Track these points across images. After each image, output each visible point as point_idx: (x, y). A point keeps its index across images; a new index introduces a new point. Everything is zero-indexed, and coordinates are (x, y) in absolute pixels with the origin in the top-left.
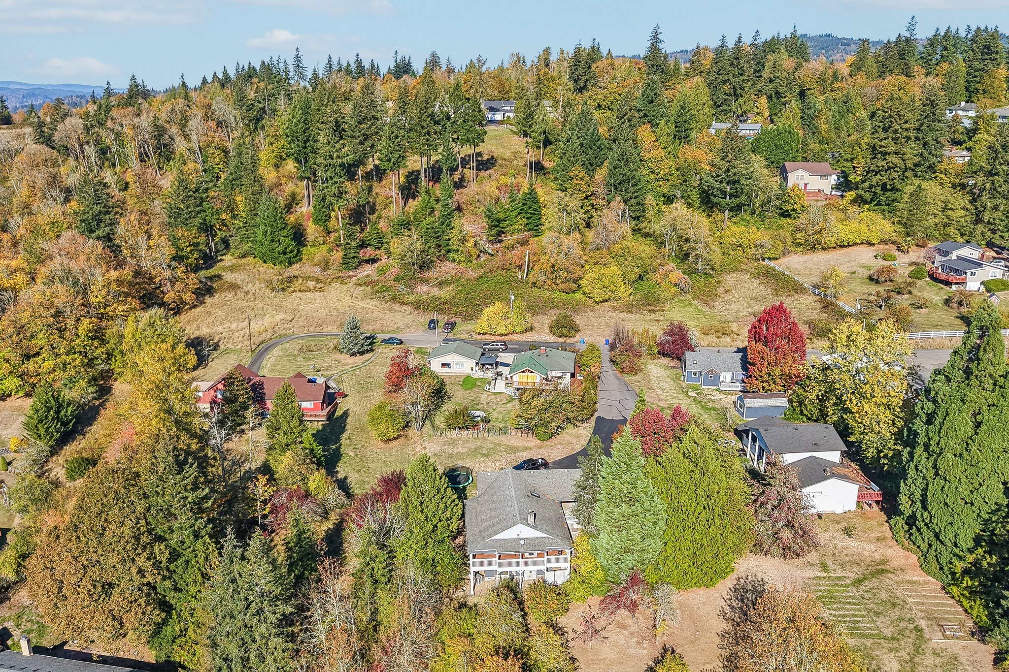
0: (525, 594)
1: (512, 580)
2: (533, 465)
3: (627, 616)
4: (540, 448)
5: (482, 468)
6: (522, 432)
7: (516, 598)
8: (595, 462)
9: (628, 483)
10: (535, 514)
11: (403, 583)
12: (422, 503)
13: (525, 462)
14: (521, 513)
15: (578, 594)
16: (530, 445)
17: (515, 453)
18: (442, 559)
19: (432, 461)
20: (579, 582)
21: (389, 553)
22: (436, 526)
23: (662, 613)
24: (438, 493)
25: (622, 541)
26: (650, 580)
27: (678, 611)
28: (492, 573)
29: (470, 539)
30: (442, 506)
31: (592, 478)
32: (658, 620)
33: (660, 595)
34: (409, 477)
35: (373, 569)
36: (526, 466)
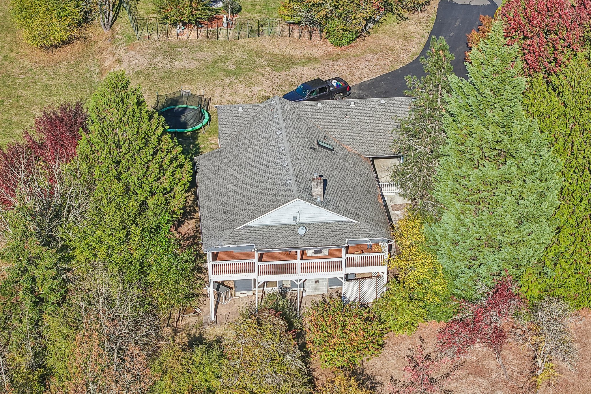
0: (306, 319)
1: (284, 297)
2: (321, 90)
3: (487, 355)
4: (334, 58)
5: (227, 97)
6: (301, 30)
7: (291, 326)
8: (436, 86)
9: (496, 123)
10: (325, 182)
11: (89, 303)
12: (118, 163)
13: (306, 86)
14: (299, 179)
15: (401, 320)
16: (316, 53)
17: (287, 69)
18: (156, 261)
19: (133, 86)
20: (403, 298)
21: (61, 251)
22: (144, 203)
23: (549, 348)
24: (146, 145)
25: (481, 227)
26: (529, 293)
27: (575, 345)
28: (247, 285)
29: (207, 225)
30: (154, 167)
31: (430, 116)
32: (540, 361)
33: (546, 318)
34: (93, 116)
35: (34, 280)
36: (308, 92)
